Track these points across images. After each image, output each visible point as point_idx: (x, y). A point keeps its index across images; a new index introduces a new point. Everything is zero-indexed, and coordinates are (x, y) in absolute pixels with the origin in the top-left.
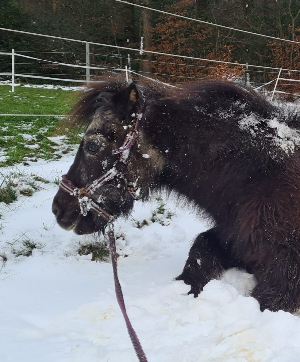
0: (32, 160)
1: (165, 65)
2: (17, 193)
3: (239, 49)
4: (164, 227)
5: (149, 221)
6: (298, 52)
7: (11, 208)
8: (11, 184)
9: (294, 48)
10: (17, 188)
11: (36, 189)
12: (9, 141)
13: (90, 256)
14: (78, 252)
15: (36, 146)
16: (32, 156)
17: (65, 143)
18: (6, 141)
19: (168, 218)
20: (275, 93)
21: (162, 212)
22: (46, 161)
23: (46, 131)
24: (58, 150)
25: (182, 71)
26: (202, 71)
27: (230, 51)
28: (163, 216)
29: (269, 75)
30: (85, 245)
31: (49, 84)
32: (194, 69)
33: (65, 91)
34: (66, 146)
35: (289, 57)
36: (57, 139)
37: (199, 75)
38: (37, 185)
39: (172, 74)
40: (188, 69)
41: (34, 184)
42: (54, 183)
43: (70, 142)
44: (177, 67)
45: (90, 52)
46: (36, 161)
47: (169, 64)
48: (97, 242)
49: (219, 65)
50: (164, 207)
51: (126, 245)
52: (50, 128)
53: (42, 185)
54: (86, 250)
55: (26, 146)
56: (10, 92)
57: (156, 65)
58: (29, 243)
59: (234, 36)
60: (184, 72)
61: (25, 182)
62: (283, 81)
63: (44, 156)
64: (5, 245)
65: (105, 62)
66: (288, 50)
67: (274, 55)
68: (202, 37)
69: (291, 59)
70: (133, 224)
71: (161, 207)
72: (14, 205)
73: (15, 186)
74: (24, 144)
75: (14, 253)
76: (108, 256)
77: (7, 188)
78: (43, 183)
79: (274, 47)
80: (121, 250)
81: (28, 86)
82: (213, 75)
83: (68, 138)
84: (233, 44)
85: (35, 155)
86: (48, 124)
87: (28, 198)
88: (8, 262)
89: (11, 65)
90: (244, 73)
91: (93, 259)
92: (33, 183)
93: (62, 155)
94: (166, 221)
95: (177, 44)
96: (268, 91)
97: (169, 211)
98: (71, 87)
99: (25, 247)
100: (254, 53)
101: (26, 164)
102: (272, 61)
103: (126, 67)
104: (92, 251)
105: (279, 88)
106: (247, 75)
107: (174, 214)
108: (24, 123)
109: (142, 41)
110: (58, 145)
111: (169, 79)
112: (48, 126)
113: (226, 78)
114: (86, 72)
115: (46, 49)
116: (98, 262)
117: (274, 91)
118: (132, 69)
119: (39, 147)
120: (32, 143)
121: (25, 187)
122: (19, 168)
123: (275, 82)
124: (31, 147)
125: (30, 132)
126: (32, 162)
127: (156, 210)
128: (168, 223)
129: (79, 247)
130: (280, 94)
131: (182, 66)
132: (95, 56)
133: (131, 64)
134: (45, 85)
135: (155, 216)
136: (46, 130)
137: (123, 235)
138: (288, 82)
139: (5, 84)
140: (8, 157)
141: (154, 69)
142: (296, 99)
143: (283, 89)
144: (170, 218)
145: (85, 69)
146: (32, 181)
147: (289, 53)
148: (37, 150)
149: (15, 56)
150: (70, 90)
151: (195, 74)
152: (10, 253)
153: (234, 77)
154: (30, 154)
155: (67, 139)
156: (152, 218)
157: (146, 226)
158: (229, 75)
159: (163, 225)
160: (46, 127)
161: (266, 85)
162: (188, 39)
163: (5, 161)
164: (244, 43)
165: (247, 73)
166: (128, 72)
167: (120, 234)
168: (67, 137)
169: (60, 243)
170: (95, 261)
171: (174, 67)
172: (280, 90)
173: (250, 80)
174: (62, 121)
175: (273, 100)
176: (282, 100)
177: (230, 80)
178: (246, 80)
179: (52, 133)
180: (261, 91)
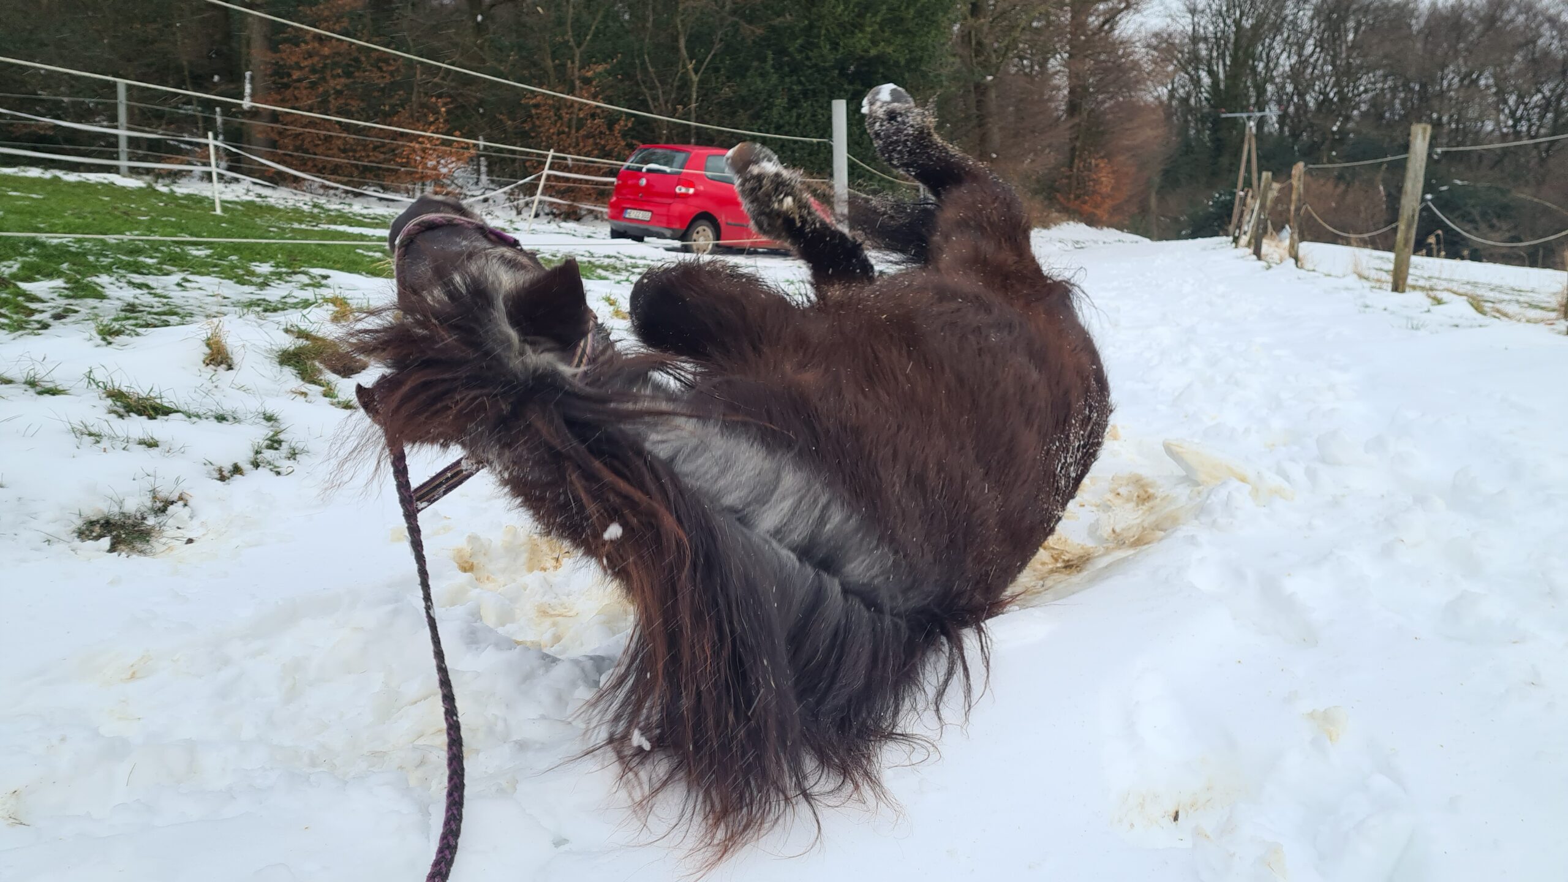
1: (300, 134)
3: (463, 106)
4: (279, 477)
5: (246, 466)
6: (587, 120)
9: (580, 110)
13: (106, 542)
14: (76, 534)
17: (60, 295)
19: (289, 458)
20: (540, 202)
21: (276, 445)
22: (11, 336)
23: (15, 269)
24: (42, 312)
25: (339, 148)
26: (382, 150)
27: (443, 109)
28: (277, 456)
29: (526, 165)
30: (94, 518)
32: (365, 146)
33: (68, 184)
34: (63, 302)
35: (569, 127)
36: (40, 287)
37: (376, 157)
39: (315, 154)
40: (351, 145)
42: (26, 383)
43: (71, 294)
44: (328, 139)
45: (128, 102)
47: (309, 133)
48: (123, 513)
49: (421, 141)
50: (281, 437)
51: (191, 517)
52: (24, 263)
54: (97, 529)
59: (453, 80)
60: (344, 151)
62: (557, 178)
63: (7, 325)
65: (164, 122)
66: (567, 113)
67: (537, 123)
68: (383, 77)
69: (573, 131)
70: (209, 474)
71: (273, 436)
76: (148, 541)
79: (537, 106)
80: (178, 528)
82: (408, 158)
83: (67, 286)
84: (450, 96)
86: (22, 255)
90: (474, 157)
91: (112, 549)
93: (51, 321)
94: (285, 465)
95: (327, 91)
96: (525, 195)
97: (293, 445)
98: (84, 175)
100: (495, 117)
102: (533, 134)
103: (210, 134)
104: (110, 532)
105: (547, 191)
106: (482, 163)
107: (303, 451)
109: (247, 81)
110: (42, 301)
111: (310, 164)
112: (19, 259)
113: (435, 168)
114: (117, 142)
115: (23, 89)
116: (124, 554)
117: (538, 197)
118: (225, 140)
123: (539, 178)
127: (261, 442)
128: (290, 470)
129: (79, 523)
130: (551, 204)
131: (338, 138)
132: (140, 109)
133: (224, 129)
134: (22, 168)
135: (259, 456)
136: (16, 266)
137: (184, 496)
138: (567, 180)
141: (277, 141)
142: (585, 215)
143: (556, 193)
144: (295, 459)
145: (116, 136)
147: (570, 120)
150: (81, 182)
153: (454, 165)
155: (65, 288)
156: (252, 459)
157: (237, 477)
158: (442, 161)
159: (278, 473)
160: (16, 260)
161: (521, 185)
162: (351, 80)
164: (474, 94)
165: (482, 159)
166: (216, 147)
167: (178, 495)
168: (66, 283)
169: (34, 516)
170: (115, 554)
171: (320, 140)
172: (551, 196)
173: (490, 173)
174: (56, 247)
175: (537, 216)
176: (555, 215)
177: (444, 170)
178: (478, 172)
179: (29, 273)
180: (512, 197)
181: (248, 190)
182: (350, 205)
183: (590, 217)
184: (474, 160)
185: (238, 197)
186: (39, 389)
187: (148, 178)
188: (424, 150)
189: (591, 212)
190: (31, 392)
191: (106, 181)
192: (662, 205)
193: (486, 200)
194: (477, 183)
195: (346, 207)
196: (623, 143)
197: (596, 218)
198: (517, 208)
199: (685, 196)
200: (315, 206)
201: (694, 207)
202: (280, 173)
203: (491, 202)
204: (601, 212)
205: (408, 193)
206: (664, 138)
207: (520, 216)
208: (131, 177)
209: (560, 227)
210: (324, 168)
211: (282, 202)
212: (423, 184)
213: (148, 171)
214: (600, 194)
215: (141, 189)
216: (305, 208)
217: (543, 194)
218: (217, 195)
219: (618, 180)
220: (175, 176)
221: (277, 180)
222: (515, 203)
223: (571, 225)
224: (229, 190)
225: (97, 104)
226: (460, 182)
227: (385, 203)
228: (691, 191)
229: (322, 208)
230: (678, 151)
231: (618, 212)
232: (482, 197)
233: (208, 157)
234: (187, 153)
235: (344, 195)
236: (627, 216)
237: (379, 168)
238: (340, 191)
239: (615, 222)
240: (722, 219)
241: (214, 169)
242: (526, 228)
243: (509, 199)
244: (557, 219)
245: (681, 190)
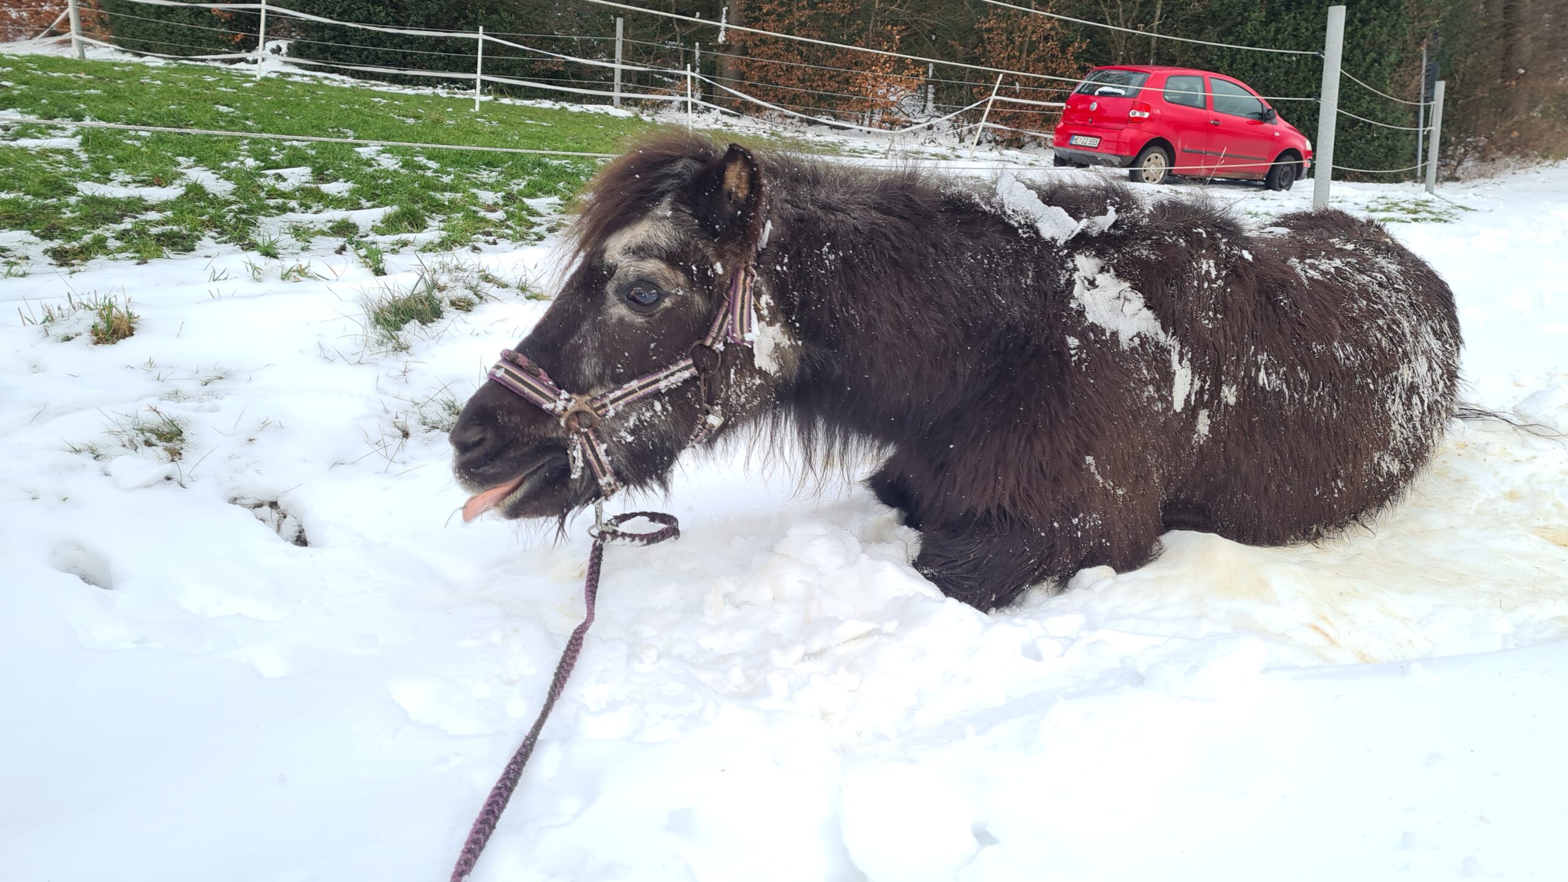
0: (487, 242)
1: (766, 66)
2: (443, 305)
3: (916, 34)
6: (1039, 42)
7: (430, 334)
8: (435, 286)
9: (1033, 32)
10: (444, 293)
11: (481, 298)
12: (451, 202)
15: (500, 215)
16: (489, 234)
17: (555, 211)
18: (447, 203)
20: (984, 129)
22: (514, 245)
23: (521, 187)
24: (540, 225)
25: (798, 79)
26: (837, 79)
27: (897, 37)
29: (975, 90)
31: (546, 98)
32: (822, 76)
33: (572, 114)
34: (556, 217)
35: (1021, 52)
36: (540, 203)
37: (831, 86)
38: (484, 290)
39: (777, 84)
40: (810, 75)
41: (479, 288)
43: (564, 210)
44: (789, 69)
45: (624, 37)
46: (495, 243)
47: (773, 63)
49: (873, 68)
52: (530, 181)
53: (493, 290)
55: (482, 213)
56: (472, 110)
57: (748, 65)
59: (909, 8)
60: (803, 81)
61: (461, 284)
62: (1002, 102)
63: (512, 236)
65: (652, 57)
66: (1019, 37)
67: (989, 48)
68: (844, 7)
69: (1024, 56)
72: (437, 326)
73: (441, 289)
74: (478, 209)
77: (426, 293)
78: (495, 287)
79: (989, 30)
81: (506, 101)
82: (860, 87)
83: (562, 202)
84: (906, 23)
85: (493, 233)
86: (529, 174)
87: (463, 315)
89: (477, 58)
90: (922, 84)
92: (477, 285)
93: (546, 234)
95: (793, 23)
96: (969, 123)
98: (586, 106)
100: (947, 43)
101: (475, 249)
102: (983, 60)
103: (689, 66)
105: (992, 117)
106: (929, 90)
108: (485, 170)
109: (724, 16)
111: (772, 94)
112: (527, 178)
113: (885, 96)
114: (614, 77)
115: (544, 30)
117: (983, 123)
118: (701, 73)
119: (505, 216)
120: (492, 208)
121: (461, 292)
122: (462, 255)
123: (985, 104)
124: (490, 216)
125: (493, 188)
126: (487, 245)
130: (995, 130)
131: (799, 68)
132: (634, 45)
133: (700, 63)
134: (538, 100)
136: (524, 184)
138: (1013, 105)
139: (466, 97)
140: (444, 234)
141: (745, 73)
142: (1028, 142)
143: (1001, 120)
145: (612, 70)
146: (474, 283)
147: (1022, 44)
148: (502, 224)
149: (485, 41)
150: (582, 112)
151: (824, 86)
153: (902, 93)
154: (487, 229)
155: (559, 205)
158: (892, 89)
160: (524, 179)
161: (967, 111)
162: (815, 11)
163: (437, 241)
164: (928, 20)
165: (930, 86)
166: (693, 78)
168: (560, 199)
171: (782, 70)
172: (995, 123)
173: (935, 101)
174: (556, 168)
175: (979, 143)
176: (997, 143)
177: (893, 98)
178: (926, 99)
179: (533, 191)
180: (956, 124)
181: (717, 120)
182: (804, 133)
183: (1033, 145)
184: (922, 88)
185: (708, 125)
186: (528, 294)
187: (636, 109)
188: (875, 79)
189: (1034, 138)
190: (522, 296)
191: (602, 112)
192: (1113, 130)
193: (930, 128)
194: (923, 111)
195: (801, 135)
196: (1075, 67)
197: (1039, 145)
198: (960, 135)
199: (1139, 120)
200: (773, 134)
201: (1147, 133)
202: (745, 103)
203: (935, 129)
204: (1046, 139)
205: (858, 122)
206: (1121, 59)
207: (962, 144)
208: (622, 108)
209: (1001, 155)
210: (784, 98)
211: (745, 130)
212: (872, 112)
213: (637, 102)
214: (1046, 120)
215: (629, 118)
216: (765, 135)
217: (987, 121)
218: (690, 123)
219: (1067, 104)
220: (658, 106)
221: (742, 109)
222: (959, 130)
223: (1013, 153)
224: (701, 119)
225: (600, 41)
226: (907, 110)
227: (836, 131)
228: (1146, 115)
229: (779, 136)
230: (1135, 71)
231: (1064, 136)
232: (926, 125)
233: (686, 89)
234: (669, 85)
235: (799, 124)
236: (1074, 143)
237: (833, 97)
238: (797, 119)
239: (1061, 149)
240: (1178, 145)
241: (689, 99)
242: (969, 156)
243: (953, 125)
244: (999, 147)
245: (1135, 114)
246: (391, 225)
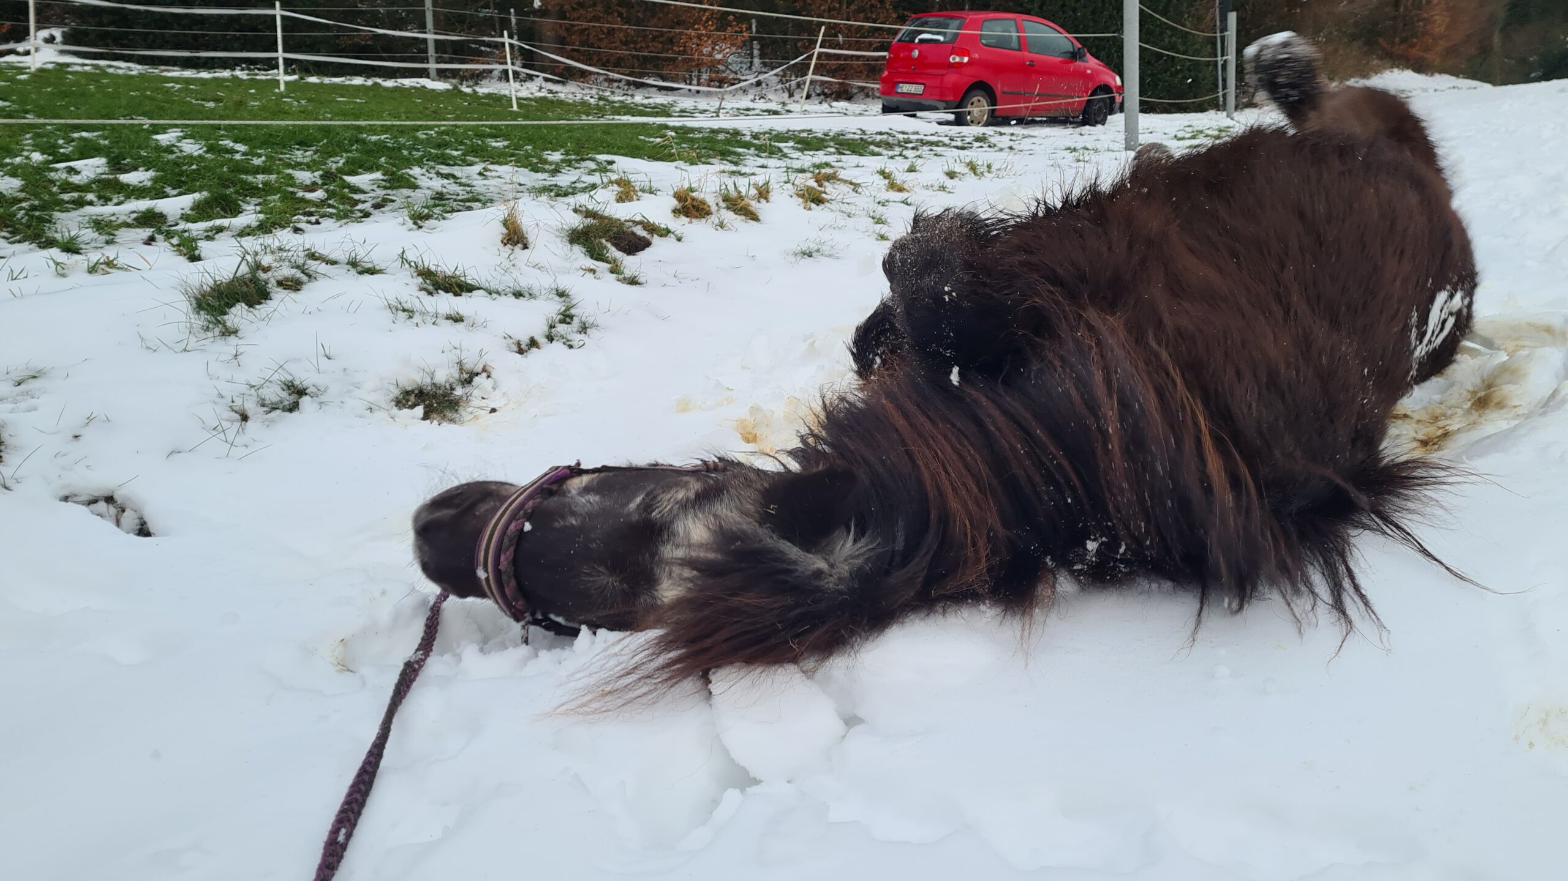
0: (309, 222)
1: (586, 29)
2: (270, 286)
4: (572, 350)
5: (542, 340)
7: (258, 316)
8: (258, 267)
10: (270, 274)
11: (310, 276)
12: (265, 184)
13: (420, 410)
14: (394, 403)
15: (319, 194)
16: (311, 214)
17: (379, 187)
18: (260, 186)
19: (580, 332)
20: (812, 82)
21: (568, 320)
22: (339, 224)
23: (340, 164)
24: (365, 202)
25: (621, 41)
26: (661, 39)
28: (570, 330)
29: (799, 44)
30: (409, 388)
31: (356, 75)
32: (645, 37)
33: (386, 89)
34: (381, 193)
35: (841, 2)
36: (361, 180)
37: (656, 47)
38: (312, 268)
39: (600, 48)
40: (633, 37)
41: (306, 267)
42: (348, 263)
43: (388, 185)
44: (611, 32)
45: (434, 6)
46: (318, 223)
47: (593, 26)
48: (434, 384)
49: (696, 26)
50: (573, 311)
51: (494, 388)
52: (348, 158)
53: (322, 268)
54: (412, 398)
55: (300, 194)
56: (277, 90)
57: (567, 30)
58: (293, 386)
60: (625, 43)
61: (287, 263)
62: (827, 54)
63: (334, 214)
64: (244, 389)
65: (465, 26)
67: (809, 1)
69: (844, 7)
70: (508, 346)
71: (565, 311)
72: (264, 309)
73: (266, 270)
74: (296, 190)
75: (263, 405)
76: (457, 410)
77: (250, 275)
78: (324, 264)
80: (483, 398)
81: (313, 80)
82: (685, 47)
83: (385, 178)
85: (315, 212)
86: (347, 151)
87: (293, 295)
88: (249, 423)
89: (276, 36)
90: (746, 41)
91: (426, 417)
92: (304, 264)
93: (372, 210)
94: (577, 338)
96: (797, 76)
97: (583, 319)
98: (400, 80)
99: (284, 395)
101: (297, 230)
103: (506, 33)
104: (423, 401)
105: (818, 69)
106: (754, 46)
107: (593, 325)
108: (298, 149)
110: (364, 192)
111: (595, 58)
112: (344, 155)
113: (710, 55)
114: (427, 48)
115: (346, 4)
116: (435, 422)
117: (810, 76)
118: (519, 40)
119: (326, 195)
120: (312, 188)
121: (286, 272)
122: (284, 237)
123: (810, 57)
124: (309, 196)
125: (310, 167)
126: (309, 226)
127: (555, 317)
128: (581, 343)
129: (396, 392)
130: (823, 83)
131: (620, 30)
132: (445, 15)
133: (517, 30)
134: (348, 77)
135: (553, 330)
136: (342, 161)
137: (488, 368)
138: (838, 57)
139: (269, 77)
140: (262, 216)
141: (564, 38)
142: (856, 93)
143: (828, 72)
144: (585, 333)
145: (425, 41)
146: (301, 261)
148: (323, 203)
149: (283, 17)
150: (397, 87)
151: (648, 47)
152: (254, 406)
153: (728, 50)
154: (307, 210)
155: (382, 180)
156: (547, 333)
157: (534, 350)
158: (717, 47)
159: (571, 347)
160: (342, 156)
161: (794, 65)
163: (255, 224)
165: (755, 42)
166: (511, 45)
167: (482, 367)
168: (384, 175)
169: (357, 386)
170: (428, 421)
171: (604, 33)
172: (822, 75)
173: (762, 56)
174: (375, 143)
175: (808, 97)
176: (826, 96)
177: (719, 57)
178: (752, 56)
179: (352, 168)
180: (784, 79)
181: (541, 88)
182: (632, 96)
183: (861, 96)
184: (747, 44)
185: (532, 94)
186: (359, 269)
187: (454, 81)
188: (699, 37)
189: (862, 89)
190: (353, 271)
191: (418, 86)
192: (936, 76)
193: (759, 84)
194: (750, 68)
195: (629, 98)
196: (895, 16)
197: (867, 96)
198: (789, 90)
199: (960, 65)
200: (600, 99)
201: (967, 80)
202: (569, 68)
203: (764, 85)
204: (873, 89)
205: (685, 81)
206: (937, 6)
207: (792, 99)
208: (439, 80)
209: (831, 107)
210: (608, 61)
211: (571, 96)
212: (699, 71)
213: (454, 73)
214: (871, 70)
215: (448, 90)
216: (592, 100)
217: (814, 74)
218: (513, 93)
219: (890, 53)
220: (477, 77)
221: (566, 75)
222: (787, 85)
223: (842, 105)
224: (524, 87)
225: (409, 12)
226: (735, 68)
227: (665, 92)
228: (966, 59)
229: (607, 100)
230: (952, 18)
231: (889, 87)
232: (754, 81)
233: (505, 57)
234: (488, 54)
235: (626, 87)
236: (899, 90)
237: (658, 58)
238: (623, 83)
239: (888, 98)
240: (999, 88)
241: (510, 67)
242: (799, 110)
243: (781, 80)
244: (828, 99)
245: (955, 59)
246: (201, 212)
